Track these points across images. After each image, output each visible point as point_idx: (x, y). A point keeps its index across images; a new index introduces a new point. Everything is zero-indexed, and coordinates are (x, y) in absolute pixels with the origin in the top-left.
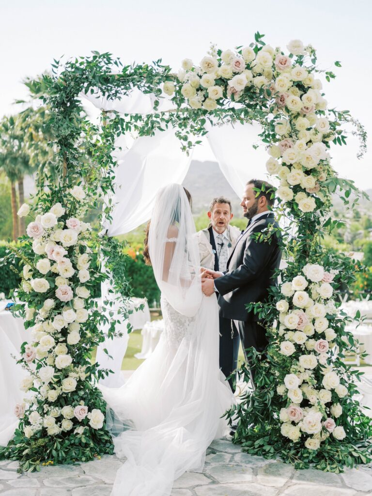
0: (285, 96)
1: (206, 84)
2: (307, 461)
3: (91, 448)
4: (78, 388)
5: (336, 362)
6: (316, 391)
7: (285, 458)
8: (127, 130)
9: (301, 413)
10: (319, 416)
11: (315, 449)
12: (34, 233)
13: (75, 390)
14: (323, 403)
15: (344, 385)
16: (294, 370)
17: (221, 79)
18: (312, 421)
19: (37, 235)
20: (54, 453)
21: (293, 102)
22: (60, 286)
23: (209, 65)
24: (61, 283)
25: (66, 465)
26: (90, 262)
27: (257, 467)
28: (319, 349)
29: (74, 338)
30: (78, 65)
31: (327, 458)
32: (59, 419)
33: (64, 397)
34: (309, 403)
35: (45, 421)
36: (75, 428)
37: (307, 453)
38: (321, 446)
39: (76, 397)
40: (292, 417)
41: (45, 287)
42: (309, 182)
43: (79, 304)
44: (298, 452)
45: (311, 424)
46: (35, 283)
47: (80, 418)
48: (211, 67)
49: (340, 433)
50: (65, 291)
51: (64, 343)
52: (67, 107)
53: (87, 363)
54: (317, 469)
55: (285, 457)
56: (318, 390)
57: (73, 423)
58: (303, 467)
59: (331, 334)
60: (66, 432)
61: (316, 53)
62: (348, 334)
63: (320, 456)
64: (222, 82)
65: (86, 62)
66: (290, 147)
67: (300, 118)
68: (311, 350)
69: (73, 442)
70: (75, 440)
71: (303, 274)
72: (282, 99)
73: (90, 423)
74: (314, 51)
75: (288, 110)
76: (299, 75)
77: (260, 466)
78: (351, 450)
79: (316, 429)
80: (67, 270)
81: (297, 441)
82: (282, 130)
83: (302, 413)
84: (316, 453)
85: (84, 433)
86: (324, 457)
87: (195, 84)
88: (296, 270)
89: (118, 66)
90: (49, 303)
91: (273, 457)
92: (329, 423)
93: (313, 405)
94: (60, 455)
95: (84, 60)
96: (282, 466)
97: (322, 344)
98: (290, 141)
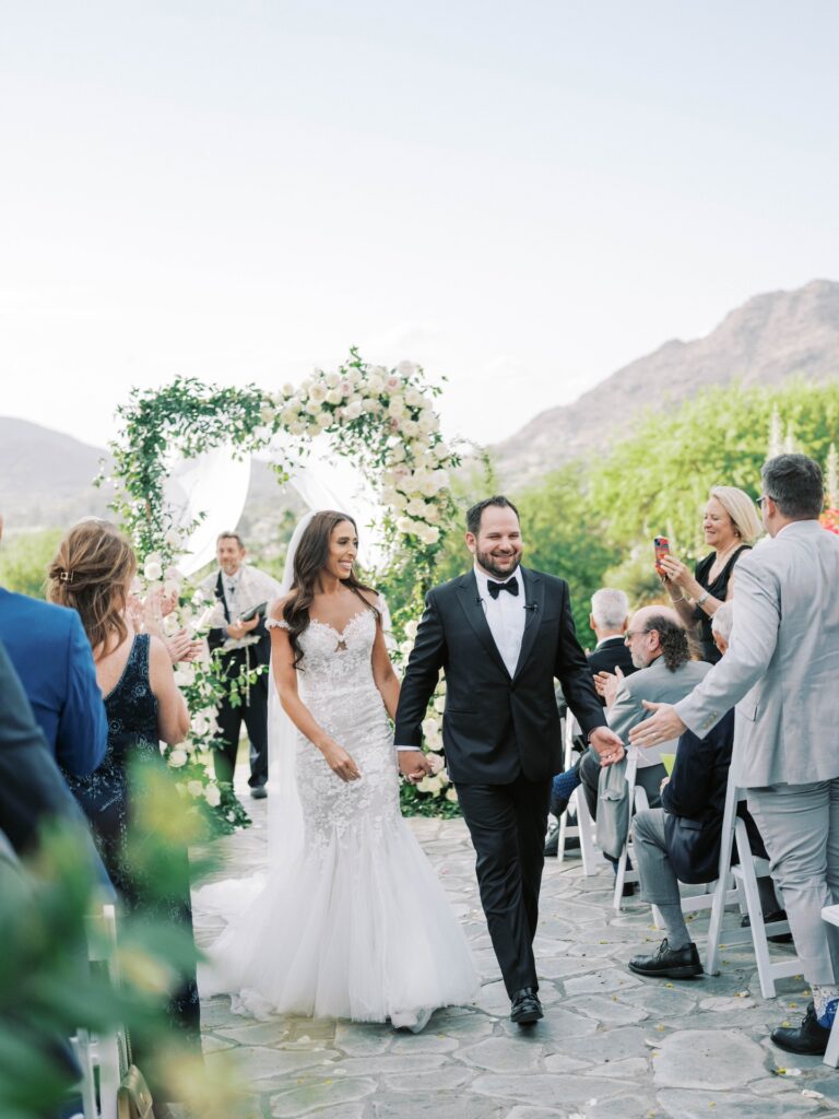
0: (398, 420)
17: (325, 404)
21: (407, 426)
23: (318, 392)
42: (429, 511)
44: (439, 807)
64: (329, 407)
66: (406, 474)
67: (415, 443)
72: (395, 424)
74: (421, 368)
75: (400, 433)
87: (296, 409)
98: (406, 468)
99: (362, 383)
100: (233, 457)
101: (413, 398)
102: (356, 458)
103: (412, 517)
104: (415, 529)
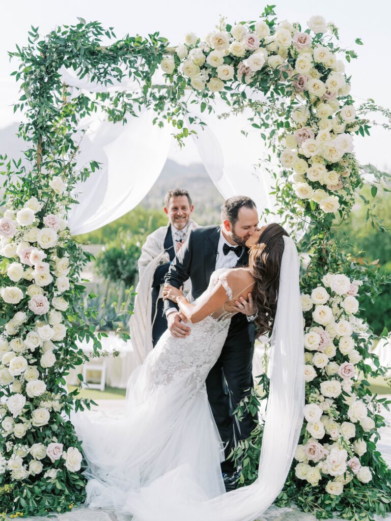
0: (305, 79)
1: (214, 62)
2: (329, 509)
3: (66, 496)
4: (51, 422)
5: (359, 389)
6: (338, 424)
7: (301, 507)
8: (92, 111)
9: (321, 451)
10: (343, 454)
11: (338, 494)
12: (4, 231)
13: (48, 423)
14: (347, 438)
15: (370, 417)
16: (313, 399)
17: (229, 56)
18: (336, 460)
19: (8, 234)
20: (23, 502)
21: (314, 86)
22: (34, 296)
23: (220, 41)
24: (34, 293)
25: (40, 517)
26: (70, 267)
27: (271, 517)
28: (343, 373)
29: (48, 360)
30: (59, 34)
31: (353, 505)
32: (27, 460)
33: (32, 433)
34: (330, 439)
35: (10, 462)
36: (46, 471)
37: (328, 500)
38: (344, 491)
39: (48, 432)
40: (310, 455)
41: (18, 297)
42: (331, 179)
43: (56, 318)
44: (317, 499)
45: (336, 464)
46: (5, 292)
47: (54, 458)
48: (222, 44)
49: (365, 474)
50: (40, 302)
51: (35, 366)
52: (45, 83)
53: (62, 390)
54: (343, 518)
55: (302, 505)
56: (340, 423)
57: (43, 465)
58: (327, 517)
59: (355, 357)
60: (34, 475)
61: (339, 32)
62: (373, 356)
63: (344, 502)
64: (233, 60)
65: (69, 31)
66: (309, 137)
67: (321, 105)
68: (332, 375)
69: (43, 488)
70: (46, 486)
71: (323, 285)
72: (301, 83)
73: (66, 465)
74: (336, 30)
75: (307, 93)
76: (323, 56)
77: (274, 515)
78: (379, 495)
79: (340, 470)
80: (43, 277)
81: (317, 484)
82: (299, 117)
83: (323, 450)
84: (340, 499)
85: (58, 478)
86: (348, 504)
87: (199, 62)
88: (315, 281)
89: (110, 37)
90: (21, 317)
91: (287, 505)
92: (353, 462)
93: (335, 441)
94: (31, 505)
95: (68, 30)
96: (300, 515)
97: (347, 368)
98: (310, 131)
99: (269, 38)
100: (154, 122)
101: (323, 54)
102: (267, 132)
103: (310, 183)
104: (315, 196)
